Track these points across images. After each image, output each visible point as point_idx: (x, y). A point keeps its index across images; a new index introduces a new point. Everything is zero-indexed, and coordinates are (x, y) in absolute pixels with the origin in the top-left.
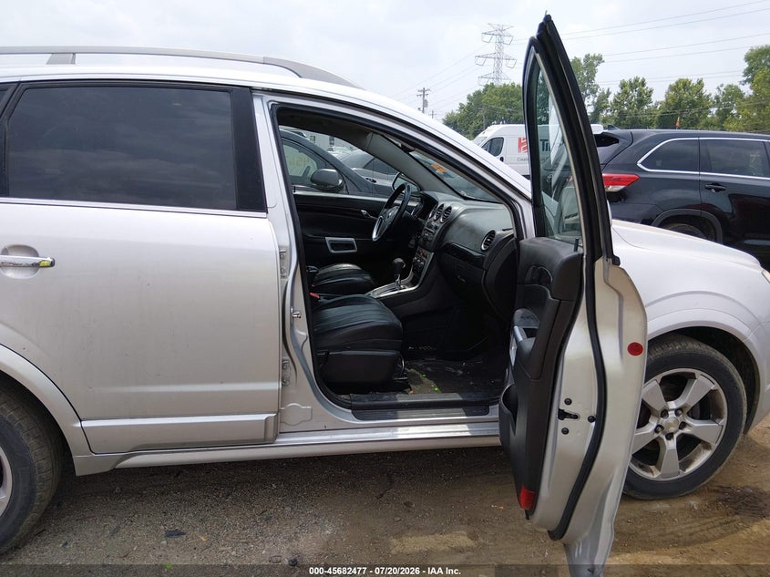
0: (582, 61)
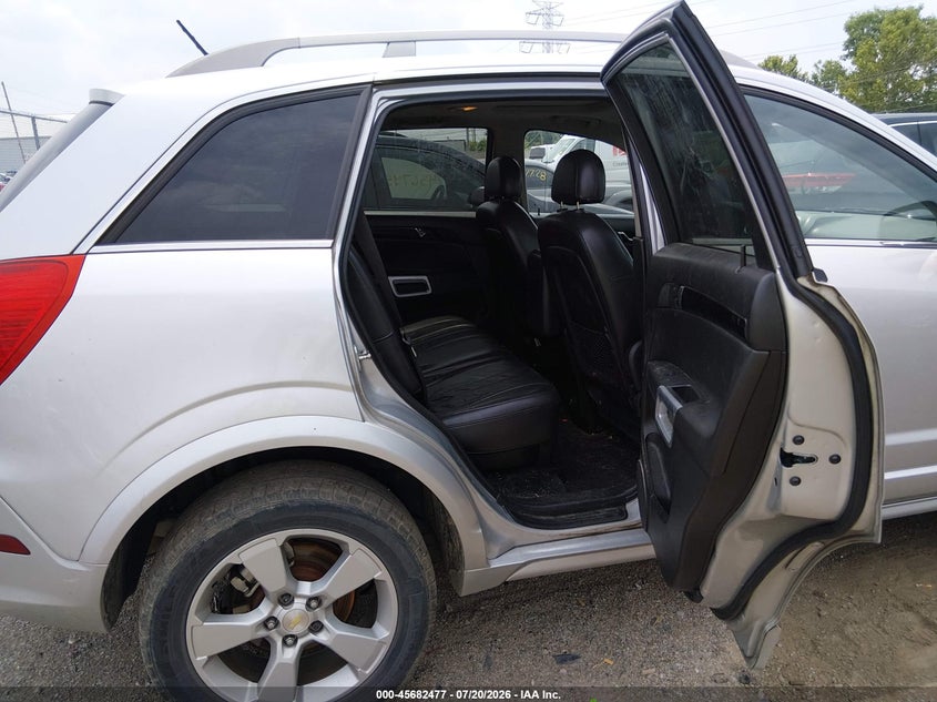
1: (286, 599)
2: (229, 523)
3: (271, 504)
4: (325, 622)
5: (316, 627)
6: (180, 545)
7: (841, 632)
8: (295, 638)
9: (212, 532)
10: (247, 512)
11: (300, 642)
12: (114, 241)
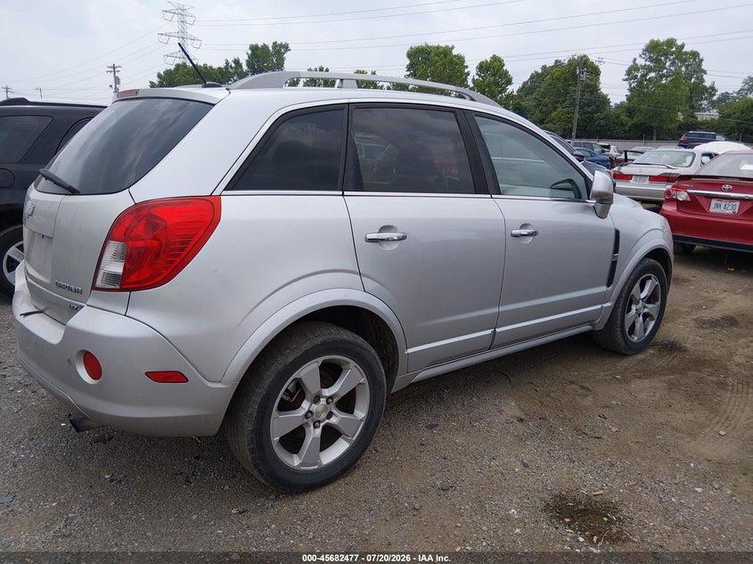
0: (271, 49)
1: (316, 399)
2: (299, 352)
3: (318, 341)
4: (334, 411)
5: (330, 415)
6: (273, 368)
7: (549, 396)
8: (319, 422)
9: (290, 359)
10: (307, 346)
11: (322, 425)
12: (232, 189)
